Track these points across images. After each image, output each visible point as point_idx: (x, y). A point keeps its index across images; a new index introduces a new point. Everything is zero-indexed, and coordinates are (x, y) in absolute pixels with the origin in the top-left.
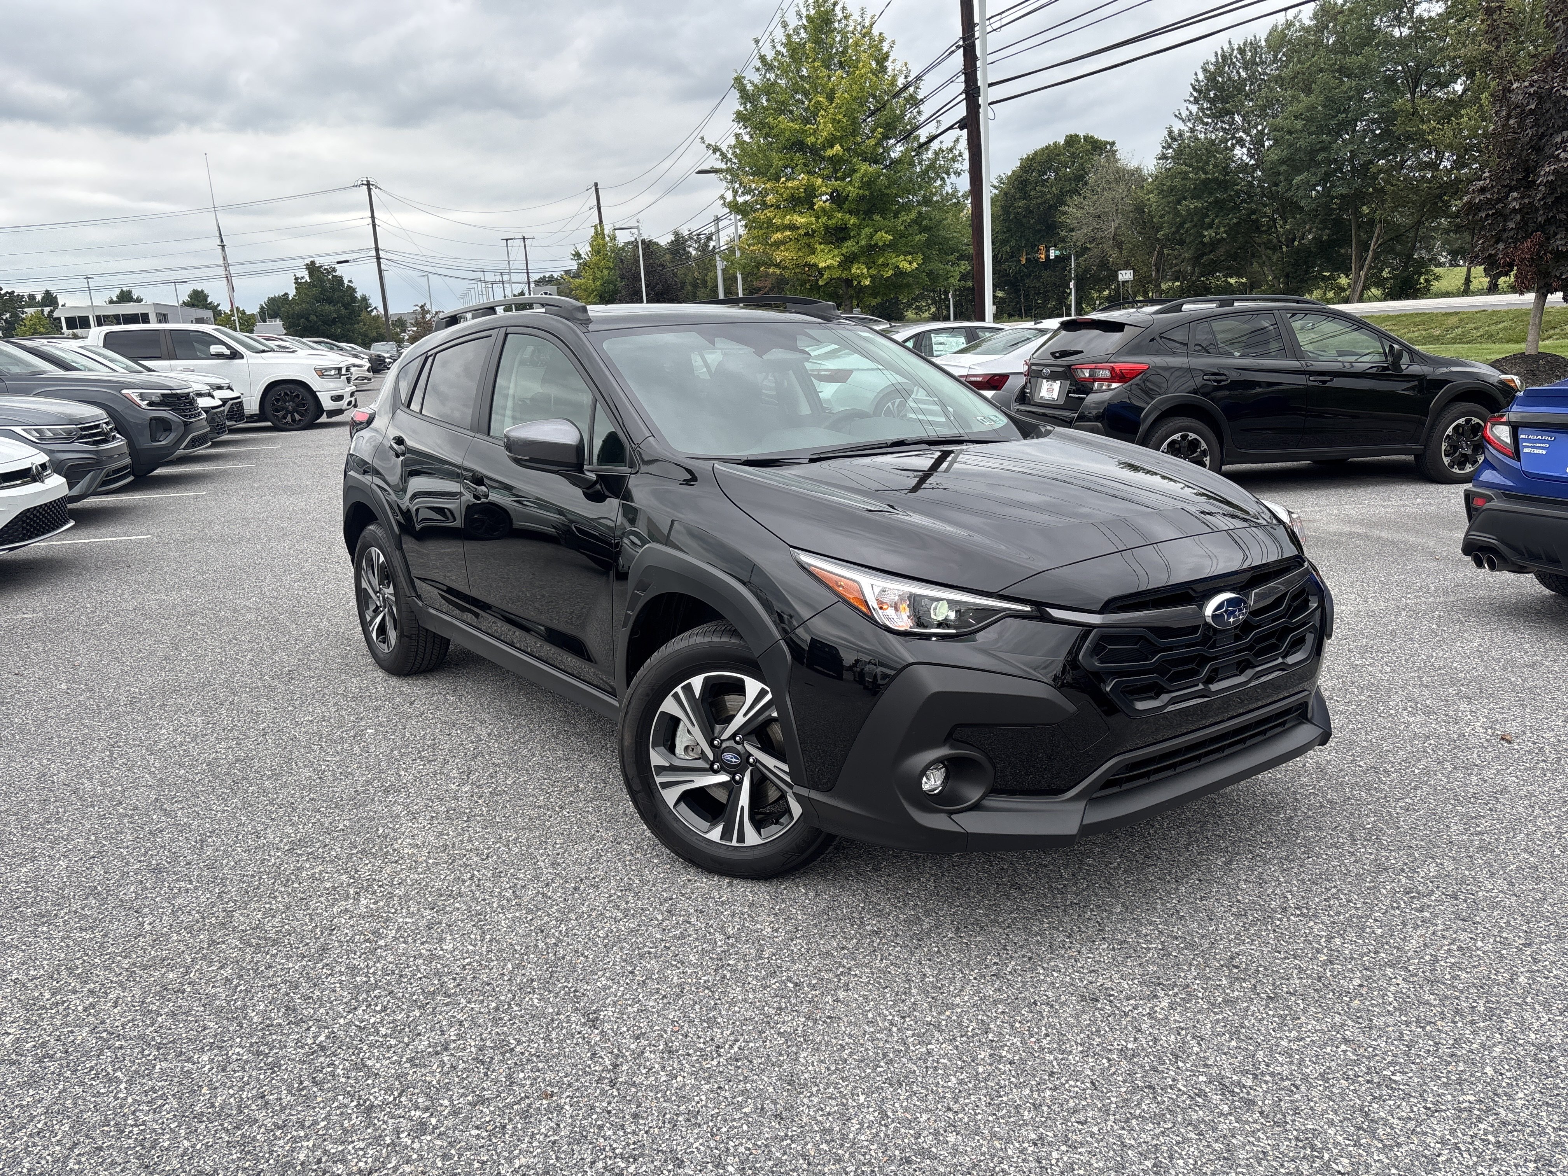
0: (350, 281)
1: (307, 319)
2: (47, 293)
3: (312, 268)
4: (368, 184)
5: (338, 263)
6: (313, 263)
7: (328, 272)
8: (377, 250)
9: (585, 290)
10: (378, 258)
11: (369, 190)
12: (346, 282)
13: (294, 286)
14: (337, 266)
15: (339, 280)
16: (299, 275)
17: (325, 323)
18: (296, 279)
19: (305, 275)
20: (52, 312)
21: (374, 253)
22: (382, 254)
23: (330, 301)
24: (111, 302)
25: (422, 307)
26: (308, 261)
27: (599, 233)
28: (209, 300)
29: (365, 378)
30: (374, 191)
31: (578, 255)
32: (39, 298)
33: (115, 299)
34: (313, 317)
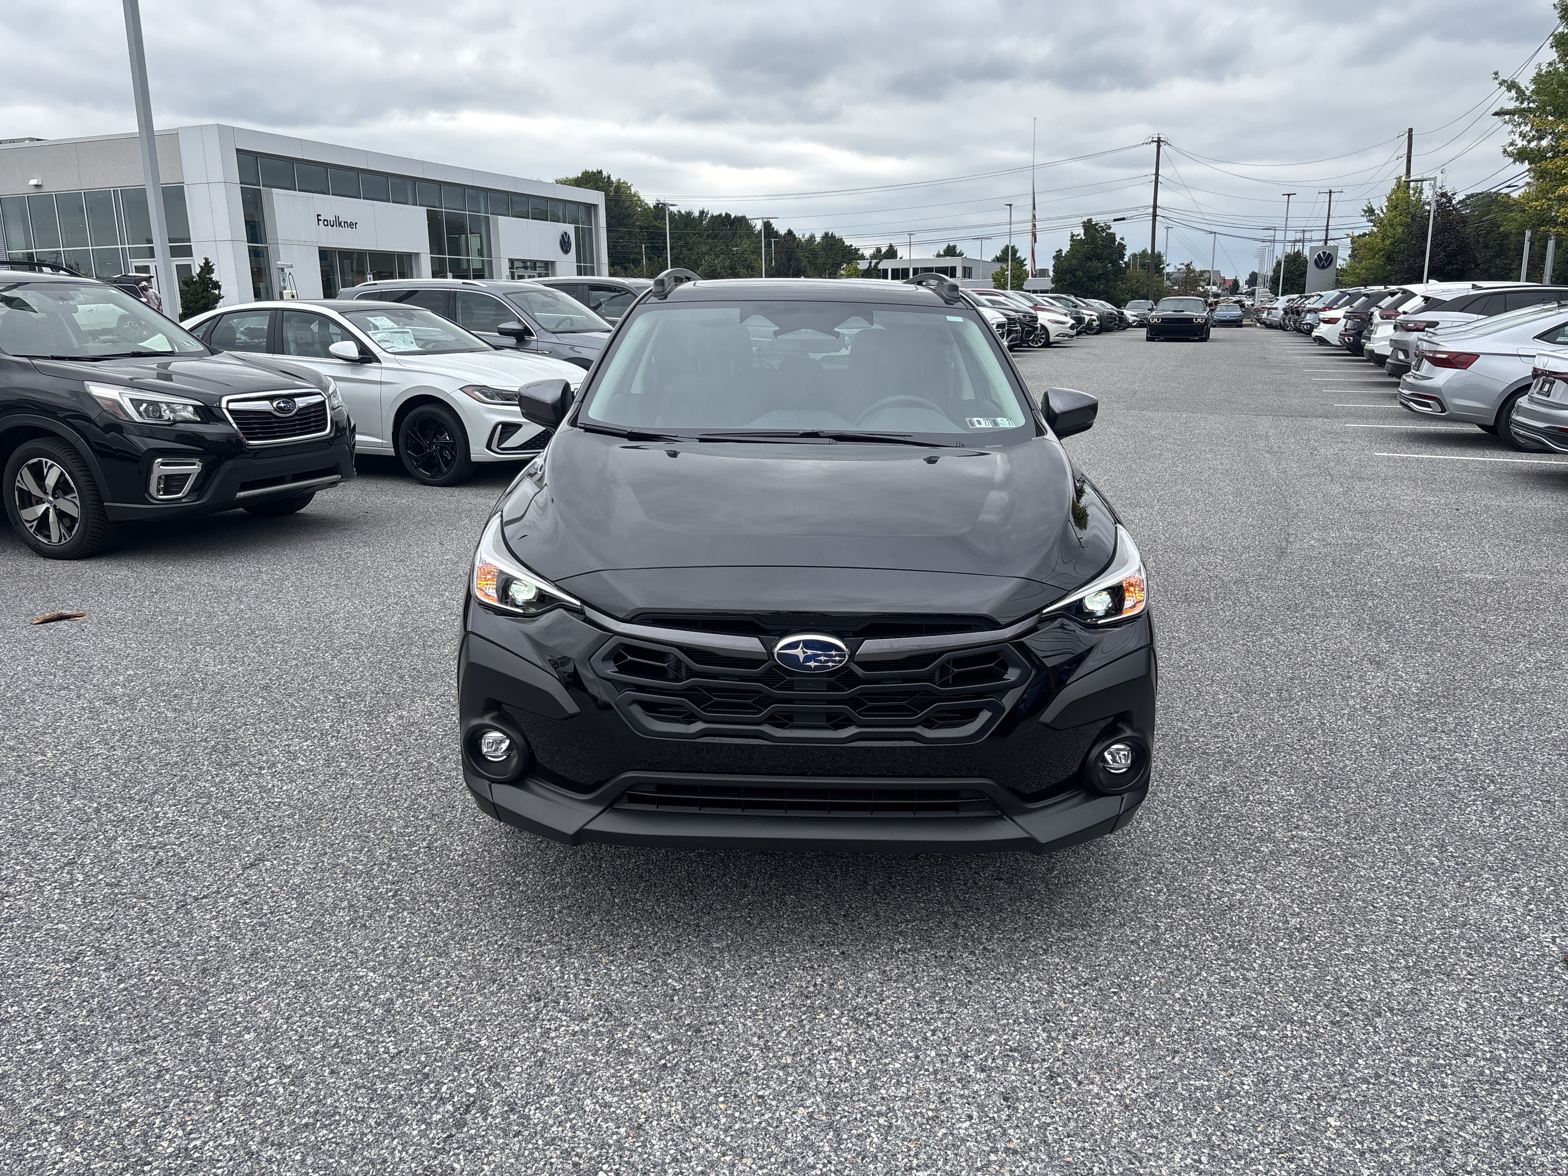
0: (1122, 239)
1: (1074, 275)
2: (891, 246)
3: (1088, 226)
4: (1159, 141)
5: (1115, 220)
6: (1090, 221)
7: (1103, 230)
8: (1155, 207)
9: (1370, 250)
10: (1155, 215)
11: (1159, 147)
12: (1118, 239)
13: (1069, 243)
14: (1112, 224)
15: (1112, 237)
16: (1075, 233)
17: (1090, 279)
18: (1073, 236)
19: (1080, 232)
20: (877, 263)
21: (1151, 210)
22: (1159, 212)
23: (1099, 258)
24: (939, 256)
25: (1188, 266)
26: (1085, 219)
27: (1403, 186)
28: (1018, 255)
29: (1066, 335)
30: (1163, 147)
31: (1370, 211)
32: (884, 250)
33: (942, 253)
34: (1079, 273)
